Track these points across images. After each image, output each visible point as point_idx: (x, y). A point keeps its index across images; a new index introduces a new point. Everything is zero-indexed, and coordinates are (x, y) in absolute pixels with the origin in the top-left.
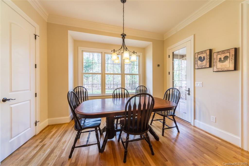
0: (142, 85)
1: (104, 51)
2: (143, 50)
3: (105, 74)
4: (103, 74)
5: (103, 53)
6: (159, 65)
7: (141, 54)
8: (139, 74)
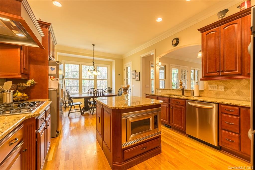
0: (109, 87)
1: (81, 63)
2: (111, 63)
3: (82, 79)
4: (81, 79)
5: (80, 65)
6: (119, 75)
7: (109, 66)
8: (108, 80)
